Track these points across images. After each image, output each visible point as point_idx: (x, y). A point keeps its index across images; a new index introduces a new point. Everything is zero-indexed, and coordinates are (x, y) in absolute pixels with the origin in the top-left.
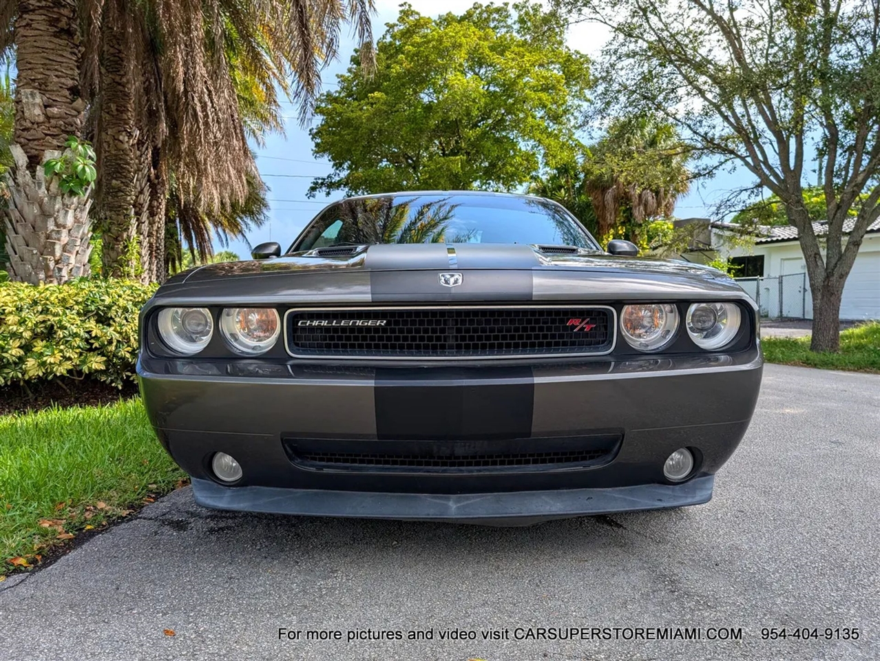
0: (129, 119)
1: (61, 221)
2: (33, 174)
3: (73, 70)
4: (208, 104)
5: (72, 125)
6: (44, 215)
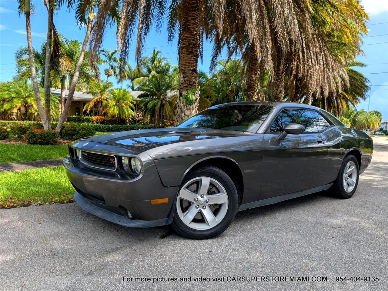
0: (256, 68)
1: (186, 113)
2: (180, 99)
3: (194, 64)
4: (305, 52)
5: (192, 82)
6: (182, 112)
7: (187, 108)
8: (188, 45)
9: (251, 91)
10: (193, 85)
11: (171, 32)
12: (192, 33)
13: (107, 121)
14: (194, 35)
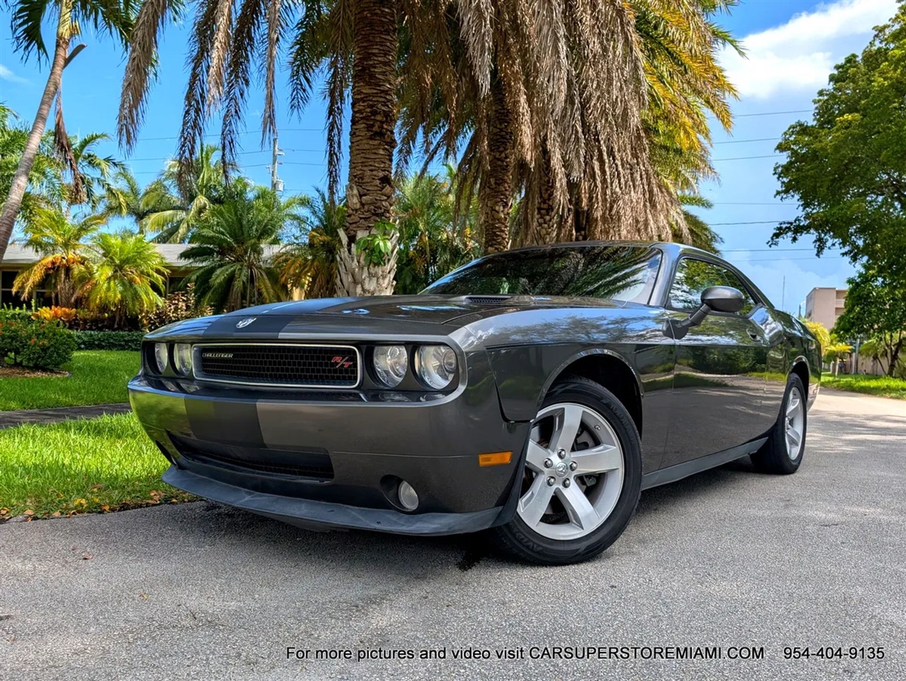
0: (506, 190)
1: (366, 287)
2: (349, 251)
3: (385, 163)
4: (607, 161)
5: (381, 209)
6: (355, 282)
7: (369, 273)
8: (370, 114)
9: (496, 246)
10: (383, 216)
11: (299, 87)
12: (380, 86)
13: (85, 321)
14: (386, 92)
